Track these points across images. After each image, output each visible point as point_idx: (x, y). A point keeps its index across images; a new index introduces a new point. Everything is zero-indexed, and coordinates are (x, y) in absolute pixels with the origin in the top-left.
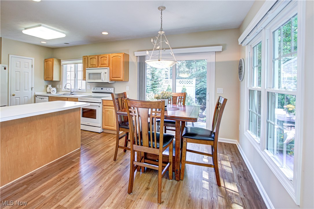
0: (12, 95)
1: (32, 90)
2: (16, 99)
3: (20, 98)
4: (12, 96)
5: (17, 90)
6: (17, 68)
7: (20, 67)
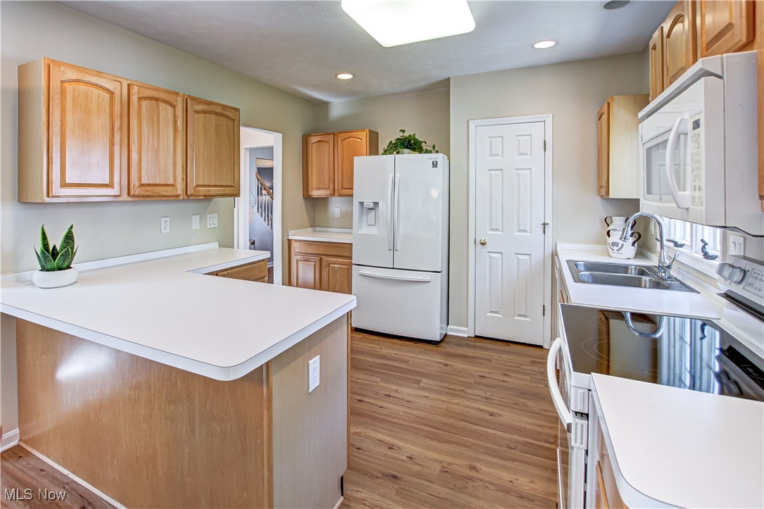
0: (478, 242)
1: (544, 233)
2: (491, 257)
3: (502, 256)
4: (479, 246)
5: (492, 230)
6: (493, 158)
7: (503, 156)
